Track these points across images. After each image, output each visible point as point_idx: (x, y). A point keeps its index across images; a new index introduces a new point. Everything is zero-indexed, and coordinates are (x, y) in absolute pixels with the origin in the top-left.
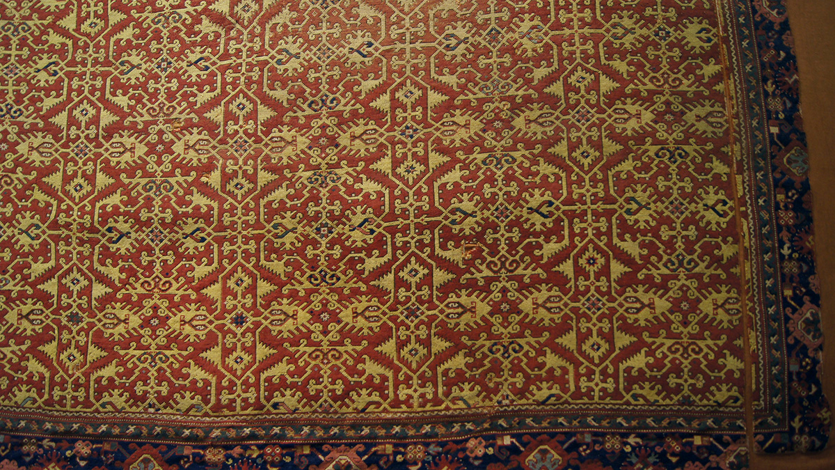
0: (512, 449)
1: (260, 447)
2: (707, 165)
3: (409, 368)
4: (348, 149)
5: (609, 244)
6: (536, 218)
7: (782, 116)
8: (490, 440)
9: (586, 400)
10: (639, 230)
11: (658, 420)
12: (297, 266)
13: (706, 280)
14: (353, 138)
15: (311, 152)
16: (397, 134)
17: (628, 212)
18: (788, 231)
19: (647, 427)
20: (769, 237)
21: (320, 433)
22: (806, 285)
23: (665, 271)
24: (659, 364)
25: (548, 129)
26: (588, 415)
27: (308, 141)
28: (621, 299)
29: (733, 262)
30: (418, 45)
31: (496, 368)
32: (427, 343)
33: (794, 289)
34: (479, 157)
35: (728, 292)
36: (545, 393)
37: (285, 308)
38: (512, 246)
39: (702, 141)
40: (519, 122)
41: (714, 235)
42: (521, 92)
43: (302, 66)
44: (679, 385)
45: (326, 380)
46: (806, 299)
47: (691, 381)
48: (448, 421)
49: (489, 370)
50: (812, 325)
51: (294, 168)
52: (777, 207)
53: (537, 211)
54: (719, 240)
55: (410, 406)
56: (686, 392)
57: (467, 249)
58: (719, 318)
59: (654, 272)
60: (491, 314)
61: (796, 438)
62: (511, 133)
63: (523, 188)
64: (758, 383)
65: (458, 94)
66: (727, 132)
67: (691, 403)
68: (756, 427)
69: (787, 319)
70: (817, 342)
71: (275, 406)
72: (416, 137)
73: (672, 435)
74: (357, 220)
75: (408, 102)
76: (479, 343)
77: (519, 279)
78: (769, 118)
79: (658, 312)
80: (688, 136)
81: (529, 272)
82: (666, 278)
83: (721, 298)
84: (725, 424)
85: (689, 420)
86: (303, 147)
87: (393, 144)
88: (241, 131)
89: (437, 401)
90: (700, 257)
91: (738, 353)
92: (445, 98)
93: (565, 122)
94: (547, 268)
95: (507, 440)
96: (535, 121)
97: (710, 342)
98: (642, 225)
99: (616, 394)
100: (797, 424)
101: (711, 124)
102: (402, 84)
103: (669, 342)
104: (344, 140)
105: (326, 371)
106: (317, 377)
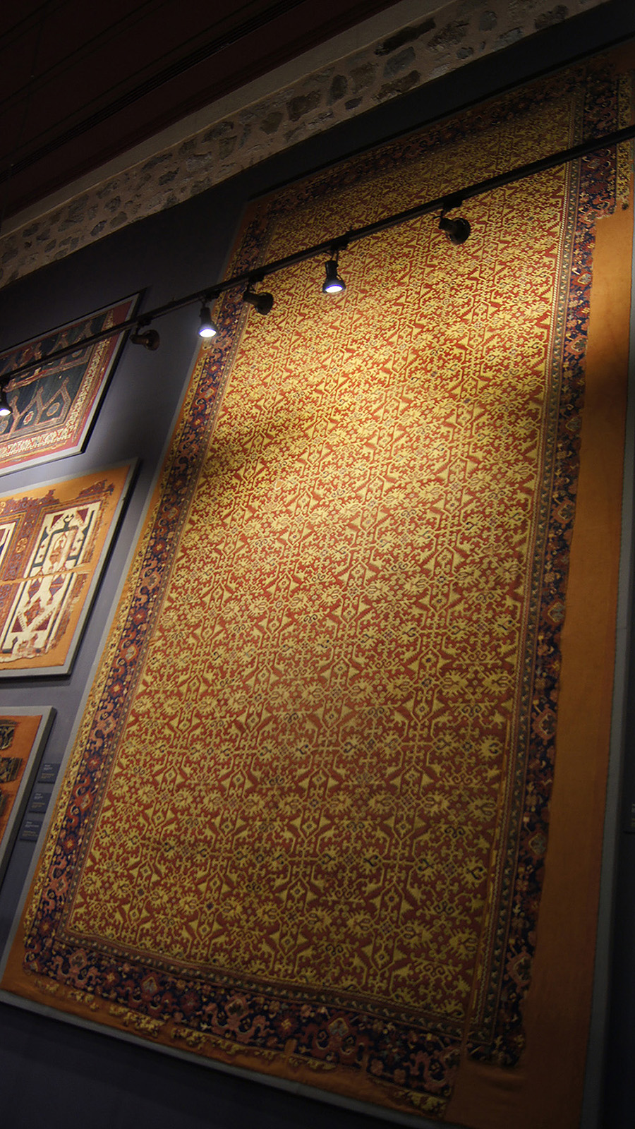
0: (324, 1015)
1: (202, 984)
2: (475, 841)
3: (284, 950)
5: (404, 889)
6: (368, 866)
7: (533, 810)
8: (315, 1008)
9: (369, 992)
10: (424, 882)
11: (408, 1016)
12: (243, 879)
13: (458, 923)
14: (286, 804)
17: (420, 869)
18: (521, 895)
19: (400, 1019)
20: (506, 898)
21: (231, 982)
22: (526, 938)
23: (433, 912)
24: (415, 977)
26: (367, 1003)
28: (403, 928)
29: (479, 912)
31: (327, 962)
32: (295, 938)
33: (517, 940)
34: (346, 822)
35: (470, 934)
36: (349, 983)
37: (232, 902)
38: (351, 882)
39: (475, 824)
41: (469, 892)
44: (425, 994)
45: (242, 951)
46: (524, 948)
47: (433, 993)
48: (296, 990)
49: (324, 961)
50: (525, 968)
51: (254, 819)
52: (517, 877)
53: (369, 861)
54: (471, 895)
55: (278, 976)
56: (429, 1000)
57: (328, 881)
58: (460, 951)
59: (427, 912)
60: (331, 925)
61: (494, 1052)
63: (364, 845)
64: (477, 1005)
66: (494, 819)
67: (430, 1009)
68: (470, 1037)
69: (507, 961)
70: (525, 982)
71: (215, 961)
73: (414, 1029)
74: (276, 855)
76: (321, 943)
77: (350, 904)
78: (525, 810)
79: (423, 940)
80: (468, 818)
81: (356, 901)
82: (433, 918)
83: (464, 937)
84: (449, 1029)
85: (427, 1021)
87: (305, 810)
89: (292, 976)
90: (457, 906)
91: (468, 979)
93: (397, 804)
94: (366, 900)
95: (323, 1010)
96: (381, 802)
97: (451, 968)
98: (426, 879)
99: (386, 993)
100: (498, 1042)
101: (484, 812)
103: (426, 963)
104: (281, 805)
105: (243, 945)
106: (237, 947)
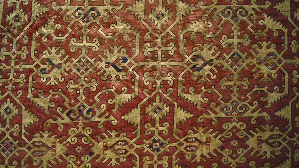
4: (101, 158)
14: (106, 148)
15: (68, 159)
16: (145, 146)
25: (276, 149)
27: (66, 149)
30: (168, 64)
40: (252, 142)
42: (256, 115)
43: (63, 76)
62: (245, 151)
65: (202, 112)
72: (162, 150)
75: (157, 117)
86: (61, 153)
87: (142, 156)
88: (8, 133)
92: (190, 115)
93: (290, 144)
96: (266, 141)
102: (152, 100)
104: (97, 149)
